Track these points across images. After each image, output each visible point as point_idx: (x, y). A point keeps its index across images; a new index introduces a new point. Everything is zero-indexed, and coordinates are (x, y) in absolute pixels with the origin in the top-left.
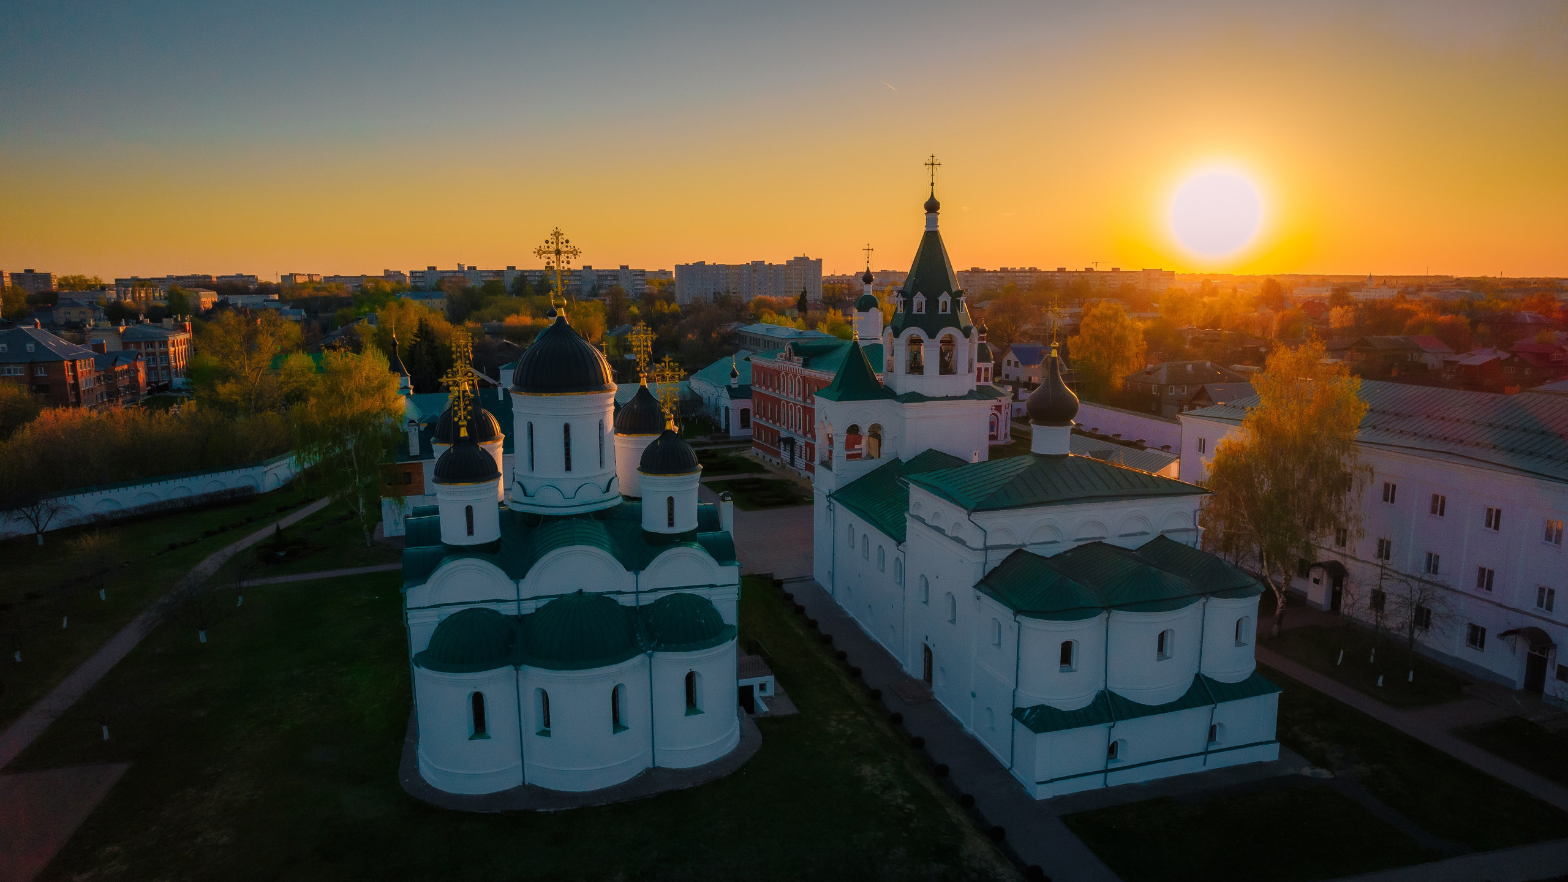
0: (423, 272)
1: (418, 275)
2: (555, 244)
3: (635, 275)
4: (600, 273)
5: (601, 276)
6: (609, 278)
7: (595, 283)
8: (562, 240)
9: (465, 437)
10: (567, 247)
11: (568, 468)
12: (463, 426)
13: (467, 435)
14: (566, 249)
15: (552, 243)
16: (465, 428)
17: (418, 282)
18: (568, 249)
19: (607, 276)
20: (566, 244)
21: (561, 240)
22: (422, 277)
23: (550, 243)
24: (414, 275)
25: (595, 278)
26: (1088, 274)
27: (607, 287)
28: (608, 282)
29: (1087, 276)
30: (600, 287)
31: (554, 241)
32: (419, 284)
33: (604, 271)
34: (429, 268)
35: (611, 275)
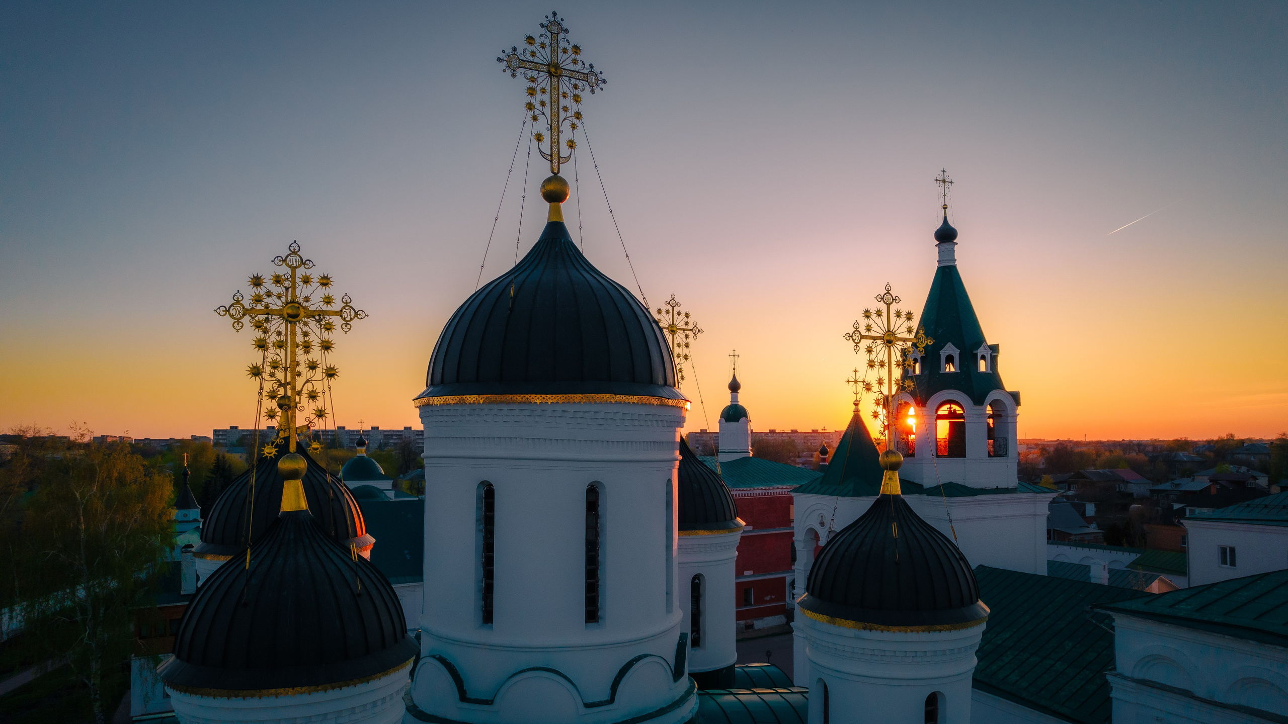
0: (225, 431)
1: (221, 433)
2: (548, 49)
3: (417, 435)
4: (386, 433)
5: (387, 435)
6: (394, 437)
7: (382, 441)
8: (565, 45)
9: (294, 515)
10: (575, 62)
11: (592, 614)
12: (293, 475)
13: (304, 505)
14: (572, 67)
15: (543, 46)
16: (299, 483)
17: (220, 439)
18: (578, 67)
19: (392, 435)
20: (573, 56)
21: (563, 44)
22: (225, 435)
23: (537, 45)
24: (218, 433)
25: (381, 437)
26: (794, 435)
27: (392, 445)
28: (393, 441)
29: (794, 436)
30: (386, 445)
31: (547, 41)
32: (221, 441)
33: (390, 431)
34: (232, 428)
35: (396, 435)
